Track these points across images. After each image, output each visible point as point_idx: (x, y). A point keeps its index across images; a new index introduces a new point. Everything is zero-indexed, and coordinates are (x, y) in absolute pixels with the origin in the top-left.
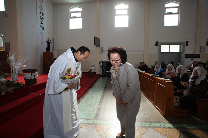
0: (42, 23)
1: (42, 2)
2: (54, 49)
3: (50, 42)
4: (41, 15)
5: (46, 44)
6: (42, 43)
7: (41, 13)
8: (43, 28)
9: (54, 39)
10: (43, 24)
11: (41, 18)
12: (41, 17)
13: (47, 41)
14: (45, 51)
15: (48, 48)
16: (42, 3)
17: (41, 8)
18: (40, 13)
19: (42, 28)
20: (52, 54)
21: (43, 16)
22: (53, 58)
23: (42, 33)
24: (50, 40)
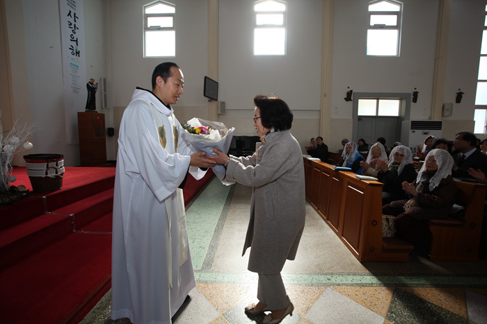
0: (75, 39)
2: (106, 106)
3: (95, 89)
4: (72, 20)
5: (84, 94)
6: (76, 91)
7: (72, 14)
8: (77, 53)
9: (105, 80)
10: (77, 41)
11: (73, 26)
12: (71, 24)
13: (88, 85)
14: (83, 110)
15: (91, 103)
18: (69, 14)
19: (75, 52)
20: (102, 116)
21: (75, 21)
22: (104, 126)
23: (75, 65)
24: (94, 84)
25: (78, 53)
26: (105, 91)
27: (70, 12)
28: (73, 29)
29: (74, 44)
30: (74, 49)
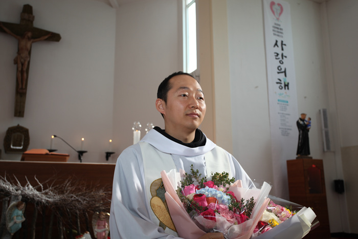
0: (283, 70)
1: (279, 12)
2: (328, 148)
3: (306, 126)
4: (278, 50)
6: (285, 133)
7: (279, 44)
8: (285, 85)
9: (325, 112)
10: (285, 72)
11: (280, 56)
12: (278, 54)
13: (298, 123)
14: (293, 156)
15: (303, 146)
16: (280, 14)
17: (278, 30)
18: (276, 44)
19: (283, 85)
20: (319, 163)
21: (282, 49)
22: (323, 179)
23: (283, 101)
24: (307, 119)
25: (287, 85)
26: (326, 126)
27: (277, 41)
28: (281, 59)
29: (282, 76)
30: (283, 82)
